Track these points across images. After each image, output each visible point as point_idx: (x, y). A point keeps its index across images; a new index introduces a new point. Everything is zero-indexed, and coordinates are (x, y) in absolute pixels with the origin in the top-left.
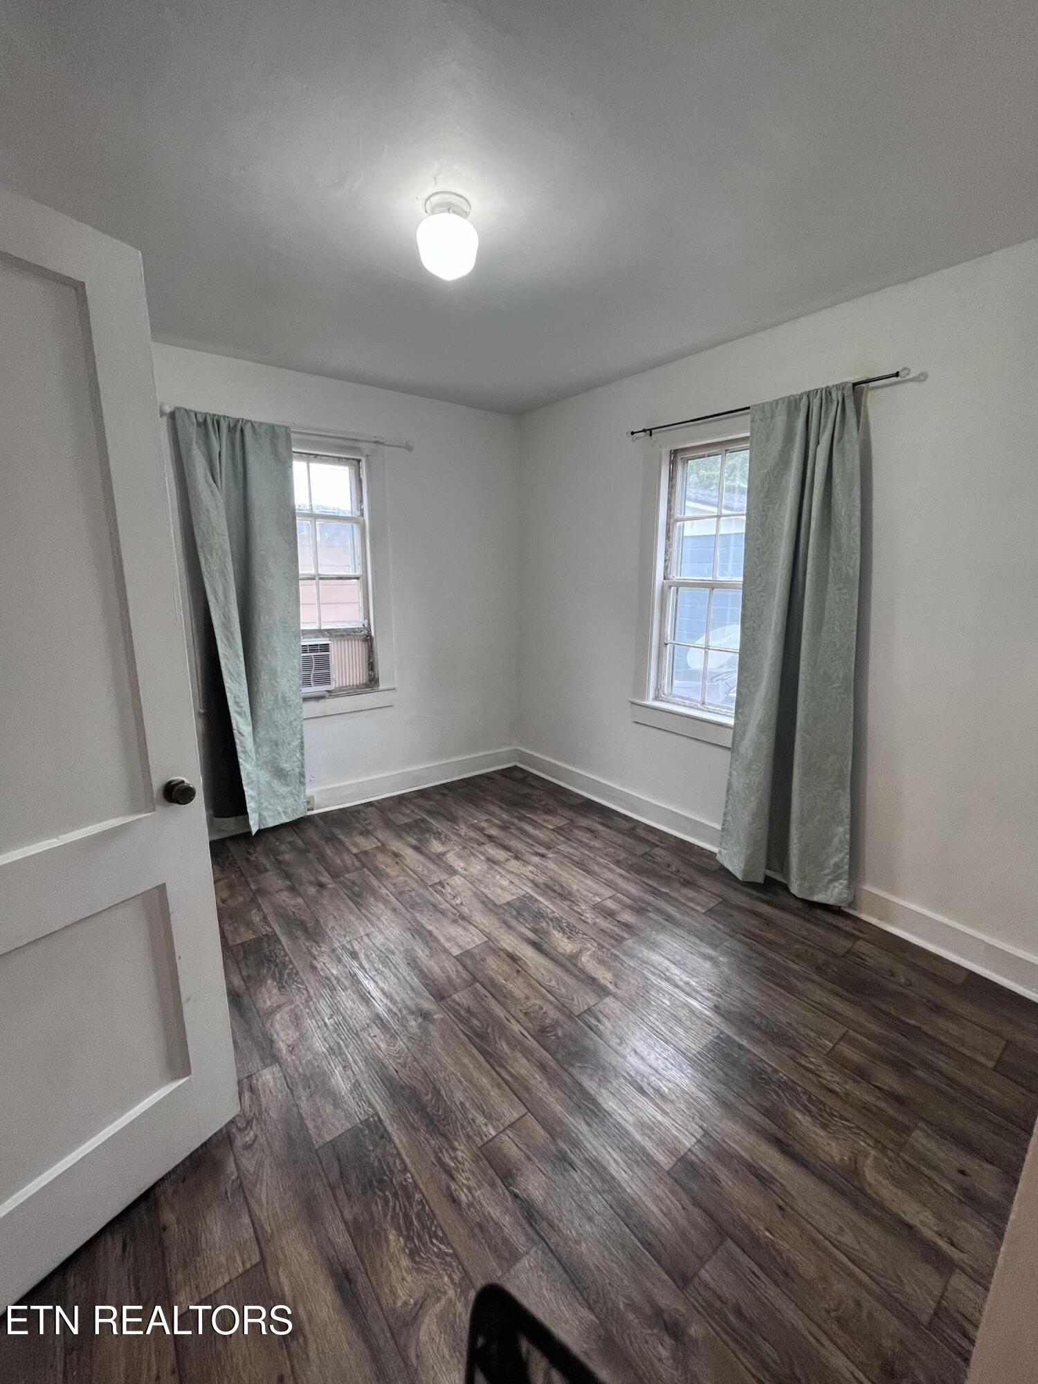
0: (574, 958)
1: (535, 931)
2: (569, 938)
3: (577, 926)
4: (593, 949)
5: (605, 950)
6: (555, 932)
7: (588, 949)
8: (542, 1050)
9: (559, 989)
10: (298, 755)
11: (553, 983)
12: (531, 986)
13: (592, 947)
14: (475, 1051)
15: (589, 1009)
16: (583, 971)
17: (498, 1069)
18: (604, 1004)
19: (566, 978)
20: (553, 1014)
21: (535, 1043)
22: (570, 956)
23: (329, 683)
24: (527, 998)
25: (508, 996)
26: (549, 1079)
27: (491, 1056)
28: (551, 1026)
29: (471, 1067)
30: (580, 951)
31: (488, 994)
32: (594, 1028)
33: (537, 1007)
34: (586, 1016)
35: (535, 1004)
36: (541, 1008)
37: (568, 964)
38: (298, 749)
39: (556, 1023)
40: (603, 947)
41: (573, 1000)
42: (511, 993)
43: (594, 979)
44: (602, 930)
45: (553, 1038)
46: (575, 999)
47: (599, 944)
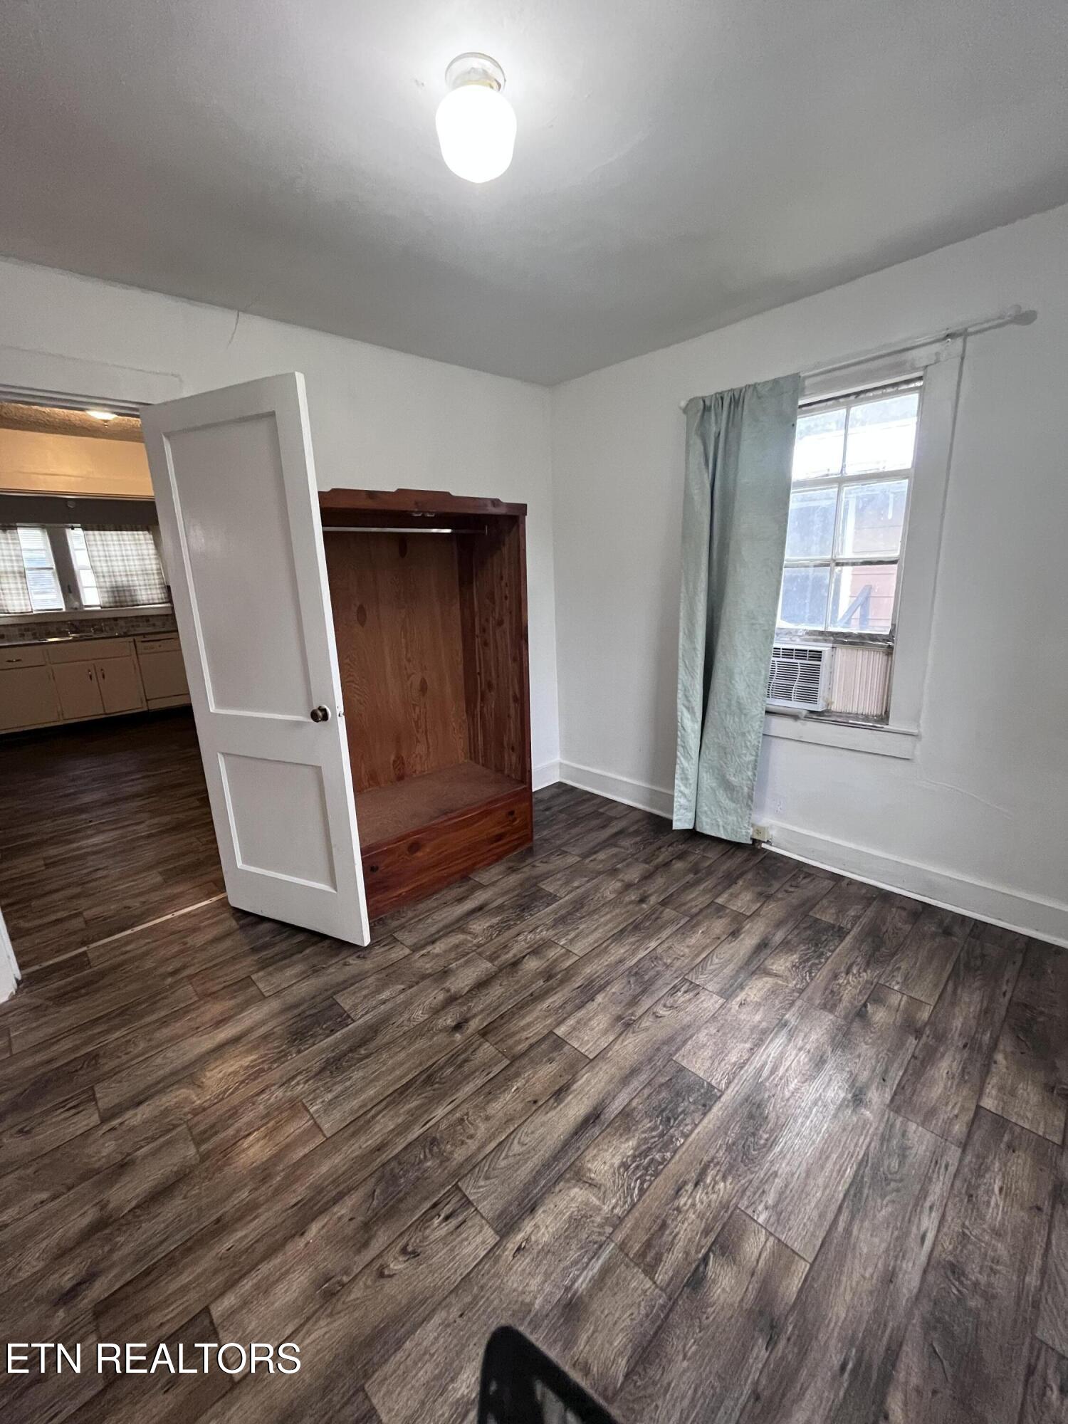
0: (579, 1176)
1: (626, 1114)
2: (625, 1166)
3: (661, 1177)
4: (606, 1208)
5: (609, 1230)
6: (632, 1143)
7: (603, 1200)
8: (404, 1145)
9: (507, 1157)
10: (750, 773)
11: (516, 1148)
12: (510, 1120)
13: (612, 1205)
14: (410, 1077)
15: (469, 1203)
16: (549, 1190)
17: (384, 1103)
18: (482, 1227)
19: (530, 1165)
20: (459, 1155)
21: (416, 1135)
22: (581, 1168)
23: (815, 702)
24: (487, 1118)
25: (490, 1097)
26: (362, 1157)
27: (402, 1093)
28: (441, 1153)
29: (390, 1078)
30: (592, 1185)
31: (491, 1075)
32: (434, 1212)
33: (472, 1132)
34: (456, 1199)
35: (477, 1128)
36: (471, 1137)
37: (561, 1166)
38: (750, 766)
39: (445, 1159)
40: (615, 1227)
41: (487, 1178)
42: (496, 1098)
43: (533, 1210)
44: (664, 1226)
45: (422, 1157)
46: (488, 1182)
47: (621, 1220)
